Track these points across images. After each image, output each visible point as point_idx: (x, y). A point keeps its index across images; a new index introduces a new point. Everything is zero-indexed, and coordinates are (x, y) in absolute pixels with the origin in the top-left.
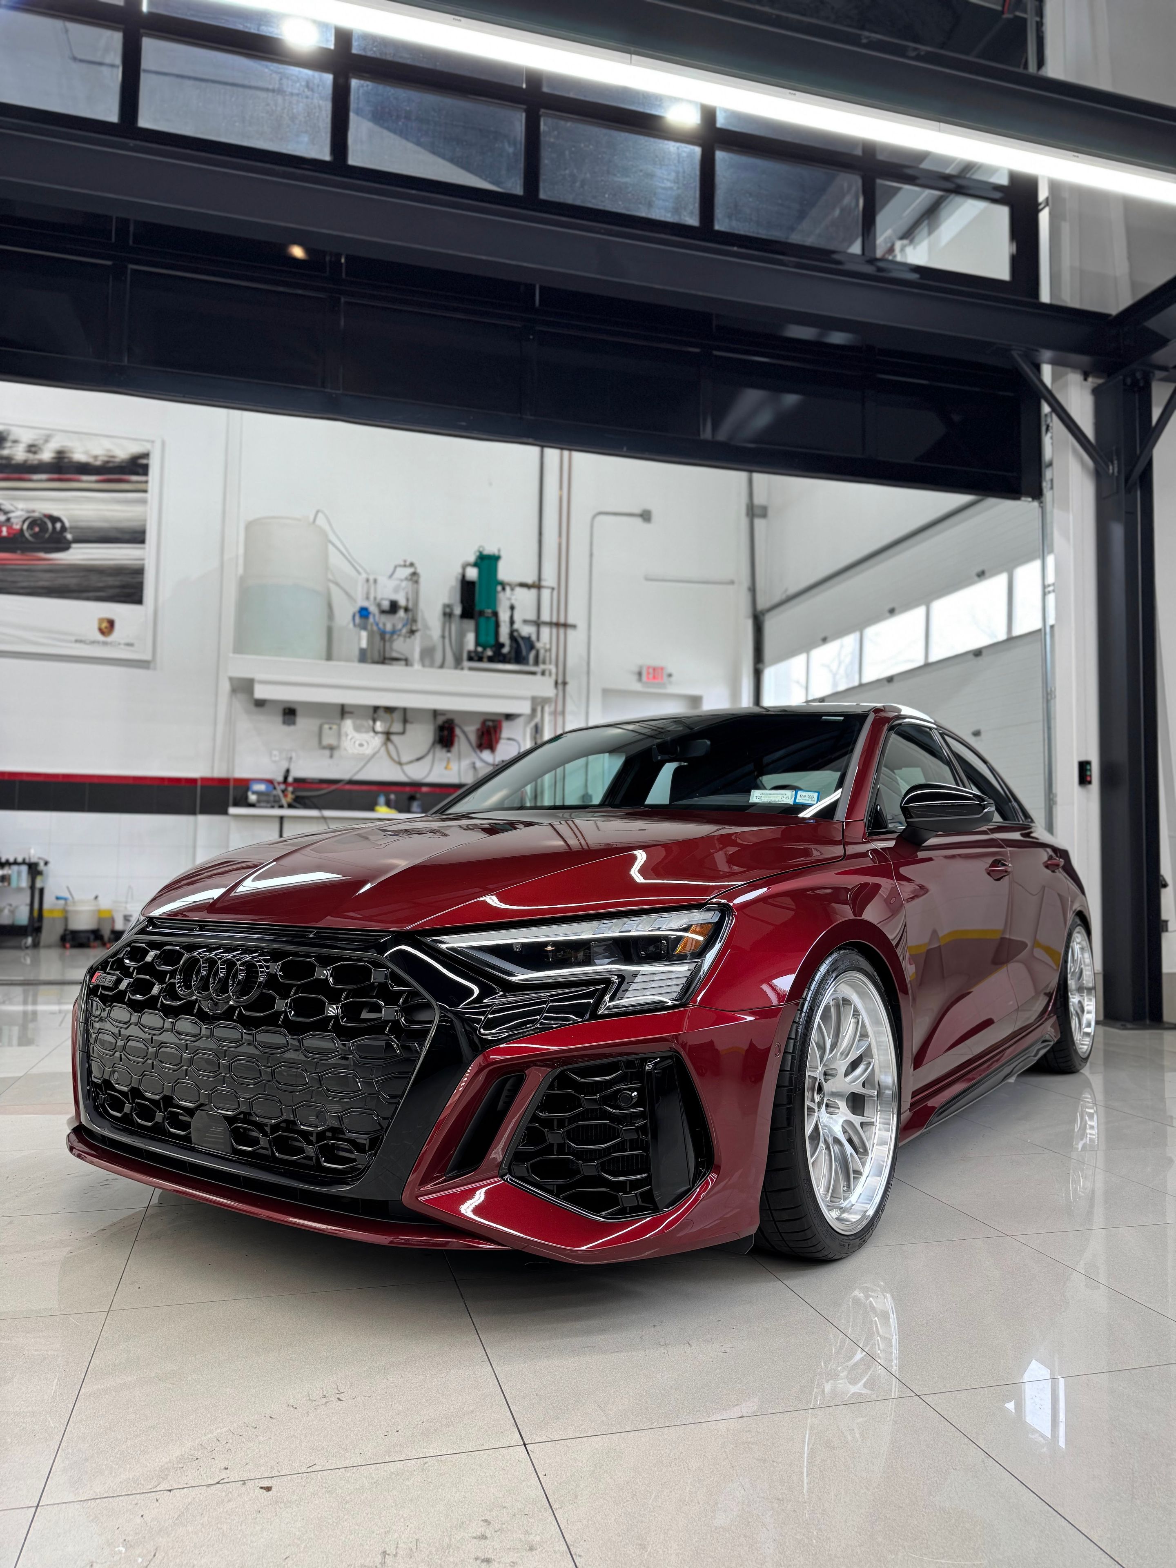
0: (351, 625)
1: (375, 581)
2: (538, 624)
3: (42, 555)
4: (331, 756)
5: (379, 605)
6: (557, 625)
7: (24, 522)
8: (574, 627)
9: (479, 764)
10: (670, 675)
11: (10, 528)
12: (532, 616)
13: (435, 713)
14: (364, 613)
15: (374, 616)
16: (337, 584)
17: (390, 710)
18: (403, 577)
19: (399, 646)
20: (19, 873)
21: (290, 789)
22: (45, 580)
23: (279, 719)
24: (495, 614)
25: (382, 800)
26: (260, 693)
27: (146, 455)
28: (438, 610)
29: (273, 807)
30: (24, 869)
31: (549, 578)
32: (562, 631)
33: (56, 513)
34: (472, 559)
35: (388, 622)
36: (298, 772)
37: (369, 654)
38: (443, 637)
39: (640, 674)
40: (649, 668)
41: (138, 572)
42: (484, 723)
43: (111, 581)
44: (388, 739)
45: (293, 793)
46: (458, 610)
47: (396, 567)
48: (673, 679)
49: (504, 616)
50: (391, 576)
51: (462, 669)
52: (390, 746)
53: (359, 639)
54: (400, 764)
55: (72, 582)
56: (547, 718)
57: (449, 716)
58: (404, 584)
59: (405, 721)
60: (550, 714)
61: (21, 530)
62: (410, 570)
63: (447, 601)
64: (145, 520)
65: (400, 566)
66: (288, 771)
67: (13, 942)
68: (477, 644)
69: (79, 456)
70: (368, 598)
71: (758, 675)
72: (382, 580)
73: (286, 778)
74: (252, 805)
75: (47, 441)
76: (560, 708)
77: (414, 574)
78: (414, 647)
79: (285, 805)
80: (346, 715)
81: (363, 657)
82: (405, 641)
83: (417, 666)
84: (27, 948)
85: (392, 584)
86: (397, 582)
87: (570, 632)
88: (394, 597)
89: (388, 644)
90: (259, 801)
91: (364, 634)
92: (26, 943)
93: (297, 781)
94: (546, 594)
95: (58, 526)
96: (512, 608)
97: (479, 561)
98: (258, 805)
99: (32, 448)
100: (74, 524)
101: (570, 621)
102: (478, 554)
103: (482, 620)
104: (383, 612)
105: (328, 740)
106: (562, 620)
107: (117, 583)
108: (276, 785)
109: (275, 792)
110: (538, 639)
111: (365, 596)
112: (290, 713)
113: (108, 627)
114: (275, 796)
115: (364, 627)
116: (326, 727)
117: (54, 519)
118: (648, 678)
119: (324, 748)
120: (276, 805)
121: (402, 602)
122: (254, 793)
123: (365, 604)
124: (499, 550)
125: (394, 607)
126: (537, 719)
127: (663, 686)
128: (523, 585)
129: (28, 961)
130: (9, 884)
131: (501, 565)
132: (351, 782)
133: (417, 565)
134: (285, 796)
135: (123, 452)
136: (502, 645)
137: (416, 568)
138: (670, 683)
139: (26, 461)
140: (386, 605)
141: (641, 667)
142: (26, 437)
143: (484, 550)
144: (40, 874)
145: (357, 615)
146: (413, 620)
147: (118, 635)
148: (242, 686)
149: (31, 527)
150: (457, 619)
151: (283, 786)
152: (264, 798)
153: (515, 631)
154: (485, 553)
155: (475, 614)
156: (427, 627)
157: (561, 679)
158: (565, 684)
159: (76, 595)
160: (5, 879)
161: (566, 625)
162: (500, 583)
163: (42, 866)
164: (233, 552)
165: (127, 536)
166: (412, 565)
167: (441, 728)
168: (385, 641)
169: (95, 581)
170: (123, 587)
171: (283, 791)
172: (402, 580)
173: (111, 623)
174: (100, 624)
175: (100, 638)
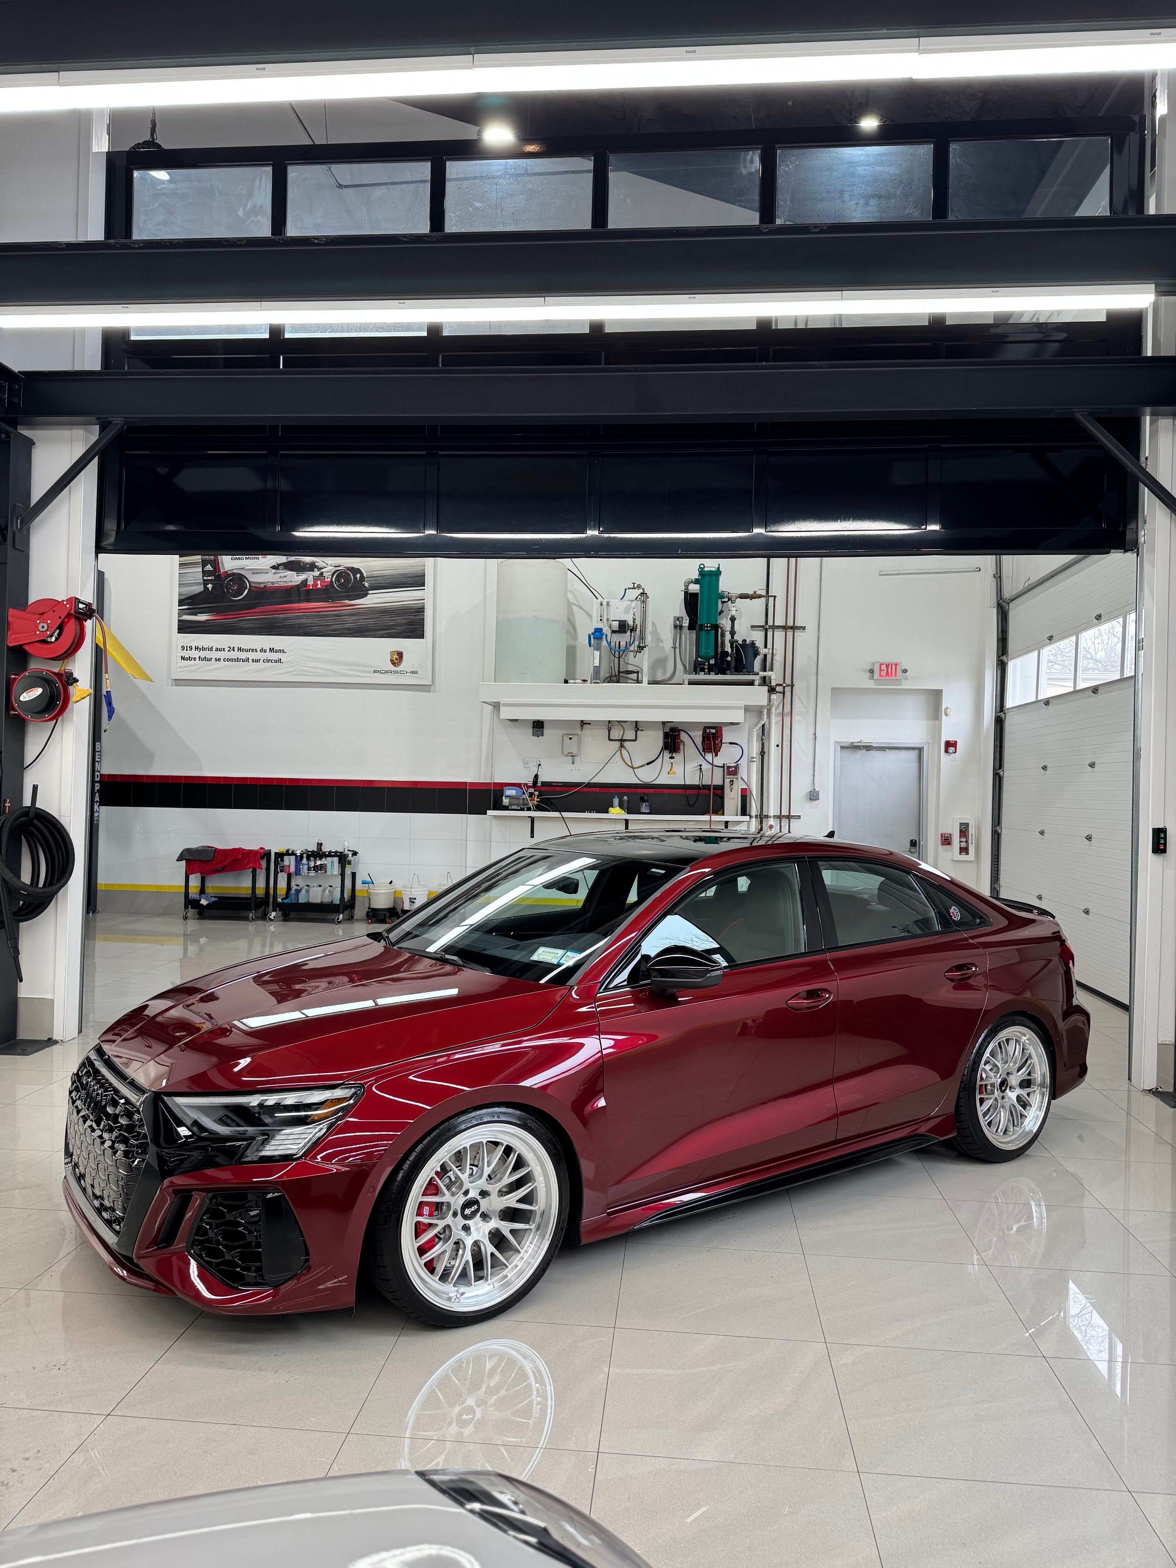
0: (588, 646)
1: (608, 604)
2: (765, 628)
3: (347, 602)
4: (573, 762)
5: (611, 626)
6: (785, 628)
7: (333, 575)
8: (804, 628)
9: (706, 767)
10: (905, 671)
11: (323, 581)
12: (760, 622)
13: (663, 724)
14: (597, 634)
15: (607, 635)
16: (580, 608)
17: (622, 723)
18: (633, 598)
19: (632, 661)
20: (333, 863)
21: (537, 793)
23: (530, 732)
24: (716, 627)
25: (616, 801)
26: (506, 713)
28: (671, 622)
29: (522, 810)
30: (336, 859)
31: (777, 590)
32: (790, 633)
33: (356, 566)
34: (696, 575)
35: (624, 639)
36: (546, 776)
37: (602, 672)
38: (675, 648)
40: (882, 664)
41: (419, 611)
42: (707, 731)
43: (400, 620)
44: (622, 746)
45: (539, 796)
46: (686, 623)
47: (626, 590)
48: (908, 674)
49: (725, 626)
50: (622, 599)
51: (683, 682)
52: (624, 752)
53: (594, 659)
54: (633, 768)
55: (369, 622)
56: (774, 719)
57: (675, 727)
58: (633, 605)
59: (637, 732)
60: (777, 715)
61: (331, 582)
62: (639, 591)
63: (676, 615)
64: (424, 566)
65: (629, 588)
66: (536, 776)
67: (331, 916)
68: (699, 654)
70: (601, 619)
71: (1002, 666)
72: (615, 603)
73: (535, 782)
74: (506, 808)
76: (787, 709)
77: (643, 594)
78: (643, 662)
79: (533, 807)
80: (586, 729)
81: (596, 676)
82: (636, 656)
83: (646, 684)
84: (339, 922)
85: (625, 603)
86: (628, 603)
87: (798, 633)
88: (623, 618)
89: (622, 659)
90: (511, 804)
91: (597, 653)
92: (338, 919)
93: (544, 784)
94: (772, 600)
95: (358, 576)
96: (733, 619)
97: (700, 578)
98: (511, 808)
100: (370, 574)
101: (798, 623)
102: (700, 571)
103: (703, 633)
104: (614, 632)
105: (571, 748)
106: (790, 623)
107: (403, 621)
108: (525, 789)
109: (525, 796)
110: (765, 646)
111: (599, 618)
112: (538, 726)
113: (397, 659)
114: (523, 799)
115: (598, 648)
116: (568, 738)
117: (356, 573)
118: (880, 676)
119: (567, 755)
120: (526, 807)
121: (631, 623)
122: (508, 797)
123: (600, 625)
124: (719, 567)
125: (623, 627)
126: (765, 720)
127: (898, 682)
128: (743, 596)
129: (341, 933)
130: (326, 872)
131: (722, 579)
132: (589, 785)
134: (533, 799)
136: (728, 652)
137: (644, 589)
138: (906, 679)
140: (615, 625)
141: (873, 664)
144: (349, 863)
145: (592, 637)
146: (642, 638)
147: (404, 666)
148: (496, 706)
149: (338, 579)
150: (686, 631)
151: (531, 790)
152: (516, 801)
153: (737, 641)
154: (706, 569)
155: (697, 627)
156: (658, 639)
157: (788, 681)
158: (792, 686)
159: (374, 633)
160: (322, 867)
161: (793, 628)
162: (722, 597)
163: (350, 858)
164: (492, 588)
165: (410, 580)
166: (639, 587)
167: (666, 735)
168: (619, 658)
169: (387, 620)
170: (408, 624)
171: (531, 795)
172: (632, 601)
173: (400, 655)
174: (392, 656)
175: (393, 668)
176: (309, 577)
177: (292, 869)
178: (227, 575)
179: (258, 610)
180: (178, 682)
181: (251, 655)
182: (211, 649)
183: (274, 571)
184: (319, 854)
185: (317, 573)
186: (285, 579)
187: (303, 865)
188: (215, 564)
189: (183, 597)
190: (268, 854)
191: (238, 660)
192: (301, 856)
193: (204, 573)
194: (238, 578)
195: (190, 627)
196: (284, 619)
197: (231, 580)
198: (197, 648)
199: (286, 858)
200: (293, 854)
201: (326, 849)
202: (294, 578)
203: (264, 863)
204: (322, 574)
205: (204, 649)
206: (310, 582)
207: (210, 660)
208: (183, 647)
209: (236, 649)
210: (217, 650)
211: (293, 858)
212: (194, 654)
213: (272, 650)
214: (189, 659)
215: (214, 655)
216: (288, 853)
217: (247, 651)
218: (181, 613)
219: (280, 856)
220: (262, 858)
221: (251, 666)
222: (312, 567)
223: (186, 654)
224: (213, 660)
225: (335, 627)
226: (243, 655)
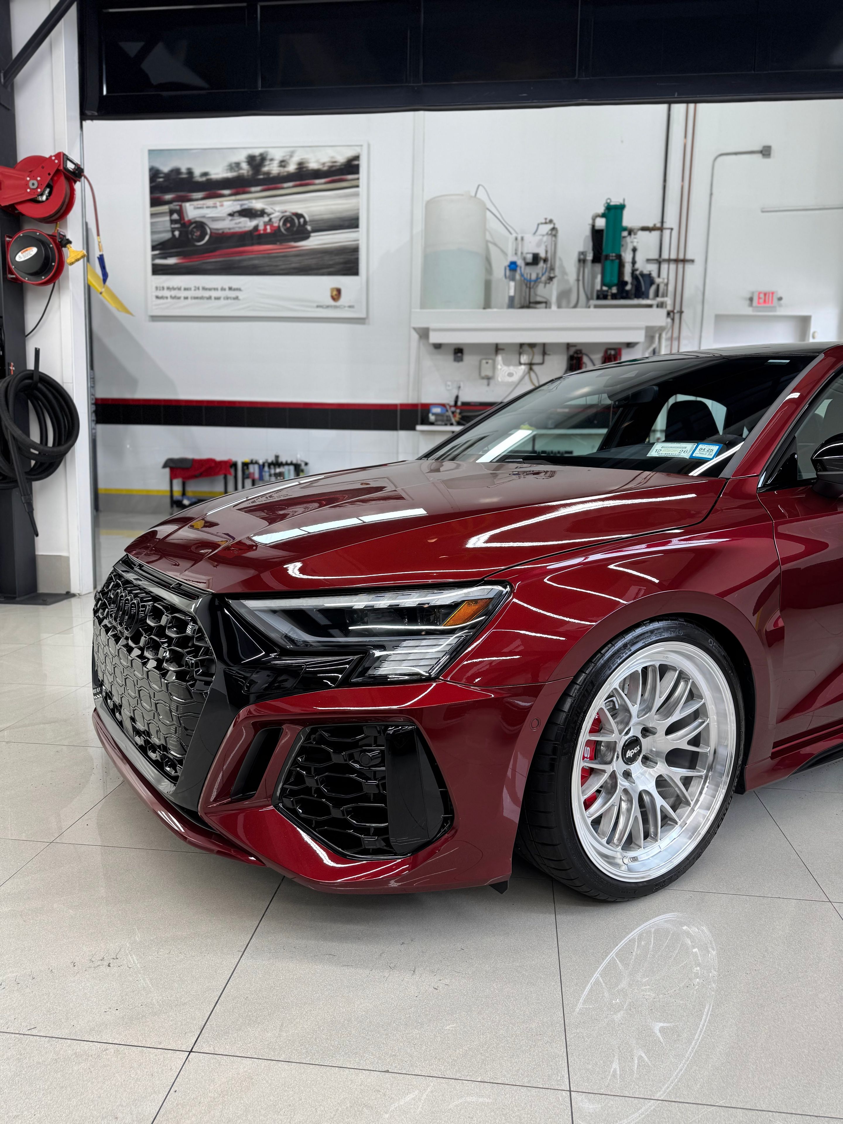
0: (504, 278)
1: (522, 239)
2: (659, 262)
3: (293, 244)
4: (488, 385)
5: (524, 259)
6: (677, 261)
7: (280, 220)
8: (692, 261)
10: (780, 298)
11: (272, 226)
12: (655, 255)
13: (569, 346)
14: (513, 266)
15: (521, 268)
16: (495, 244)
17: (532, 346)
18: (545, 233)
19: (542, 291)
20: (289, 471)
21: (458, 411)
22: (295, 263)
23: (451, 357)
24: (619, 257)
26: (435, 338)
27: (357, 158)
28: (575, 257)
29: (446, 425)
30: (292, 468)
31: (671, 221)
32: (680, 265)
33: (300, 211)
34: (601, 210)
35: (533, 272)
36: (465, 397)
37: (517, 301)
38: (578, 280)
39: (751, 299)
40: (760, 293)
41: (355, 250)
42: (606, 351)
43: (337, 260)
44: (531, 369)
45: (460, 413)
46: (590, 257)
47: (538, 225)
48: (782, 302)
49: (627, 257)
50: (535, 233)
51: (589, 307)
52: (532, 374)
53: (509, 289)
55: (312, 262)
56: (664, 343)
57: (578, 348)
58: (545, 238)
59: (544, 353)
60: (667, 340)
61: (279, 227)
62: (551, 226)
63: (582, 249)
64: (358, 209)
65: (542, 223)
66: (457, 397)
68: (603, 284)
69: (313, 165)
70: (516, 254)
72: (528, 237)
73: (456, 402)
74: (432, 424)
75: (291, 156)
76: (676, 334)
77: (554, 229)
78: (552, 291)
79: (454, 423)
80: (500, 352)
81: (512, 304)
82: (545, 286)
83: (554, 307)
86: (541, 237)
87: (688, 266)
88: (536, 251)
89: (532, 290)
90: (436, 420)
91: (512, 284)
93: (464, 404)
94: (666, 233)
95: (302, 220)
96: (634, 250)
97: (607, 211)
98: (436, 423)
99: (283, 163)
100: (311, 218)
101: (689, 257)
102: (606, 205)
103: (608, 263)
104: (527, 264)
105: (487, 371)
106: (681, 257)
107: (341, 261)
108: (448, 407)
109: (447, 414)
110: (659, 276)
111: (514, 252)
112: (458, 352)
113: (336, 295)
114: (447, 416)
115: (513, 279)
116: (484, 361)
117: (299, 216)
118: (759, 303)
119: (483, 378)
120: (448, 423)
121: (543, 255)
122: (433, 414)
123: (514, 259)
124: (624, 200)
125: (536, 259)
126: (655, 344)
127: (774, 309)
128: (644, 229)
130: (284, 478)
131: (626, 213)
133: (555, 221)
134: (455, 416)
135: (341, 157)
136: (626, 283)
137: (554, 224)
138: (780, 306)
139: (279, 174)
140: (529, 258)
141: (753, 293)
142: (278, 155)
143: (611, 201)
144: (302, 471)
145: (508, 269)
146: (552, 269)
147: (344, 300)
148: (424, 333)
149: (285, 224)
150: (589, 264)
151: (453, 409)
152: (440, 418)
153: (637, 270)
154: (612, 204)
155: (603, 258)
156: (564, 273)
157: (677, 308)
158: (681, 312)
159: (315, 272)
160: (281, 474)
161: (684, 261)
162: (625, 229)
163: (303, 466)
164: (419, 227)
165: (347, 223)
166: (551, 221)
167: (571, 358)
168: (530, 288)
169: (328, 260)
170: (345, 263)
171: (453, 413)
172: (543, 236)
173: (339, 291)
174: (332, 293)
175: (332, 303)
176: (260, 222)
177: (257, 476)
178: (190, 222)
179: (217, 253)
180: (154, 318)
181: (214, 294)
182: (179, 289)
183: (230, 218)
184: (277, 464)
185: (266, 219)
186: (240, 225)
187: (265, 472)
188: (180, 212)
189: (155, 243)
190: (234, 465)
191: (202, 298)
192: (264, 465)
193: (172, 222)
194: (201, 225)
195: (162, 270)
196: (240, 261)
197: (194, 227)
198: (168, 288)
199: (251, 467)
200: (256, 463)
201: (283, 459)
202: (247, 224)
203: (232, 471)
204: (270, 220)
205: (174, 289)
206: (261, 227)
207: (179, 298)
208: (157, 288)
209: (201, 288)
210: (185, 289)
211: (256, 467)
212: (166, 293)
213: (230, 289)
214: (162, 298)
215: (183, 294)
216: (252, 462)
217: (210, 289)
218: (154, 257)
219: (245, 465)
220: (231, 467)
221: (214, 303)
222: (262, 213)
223: (160, 293)
224: (182, 298)
225: (283, 267)
226: (207, 294)
